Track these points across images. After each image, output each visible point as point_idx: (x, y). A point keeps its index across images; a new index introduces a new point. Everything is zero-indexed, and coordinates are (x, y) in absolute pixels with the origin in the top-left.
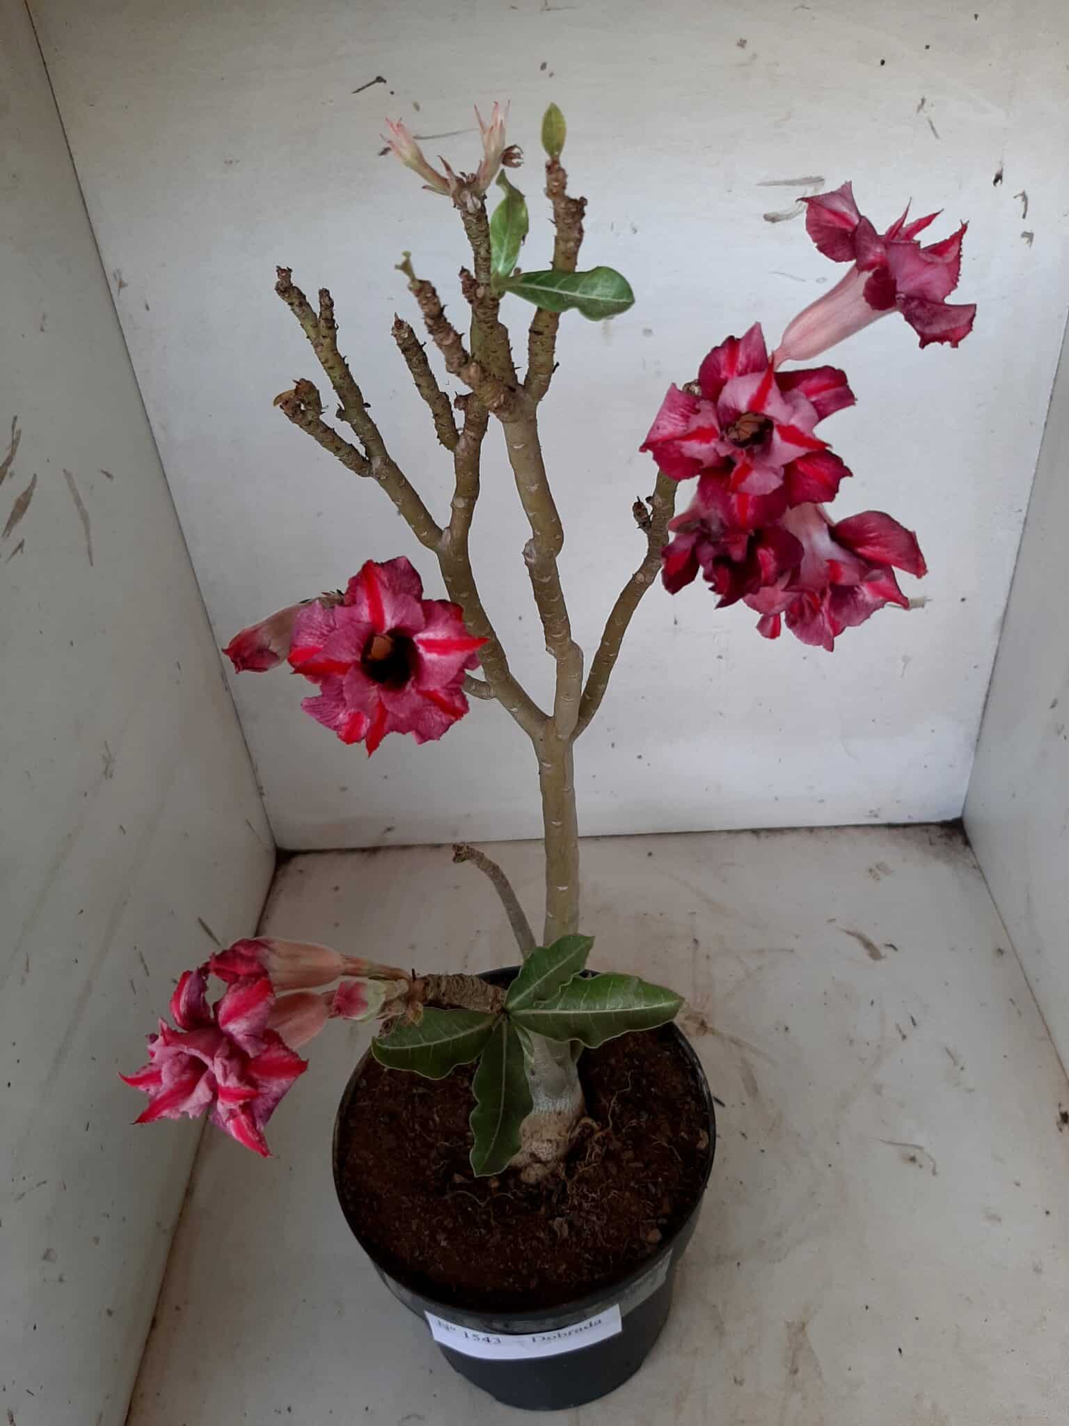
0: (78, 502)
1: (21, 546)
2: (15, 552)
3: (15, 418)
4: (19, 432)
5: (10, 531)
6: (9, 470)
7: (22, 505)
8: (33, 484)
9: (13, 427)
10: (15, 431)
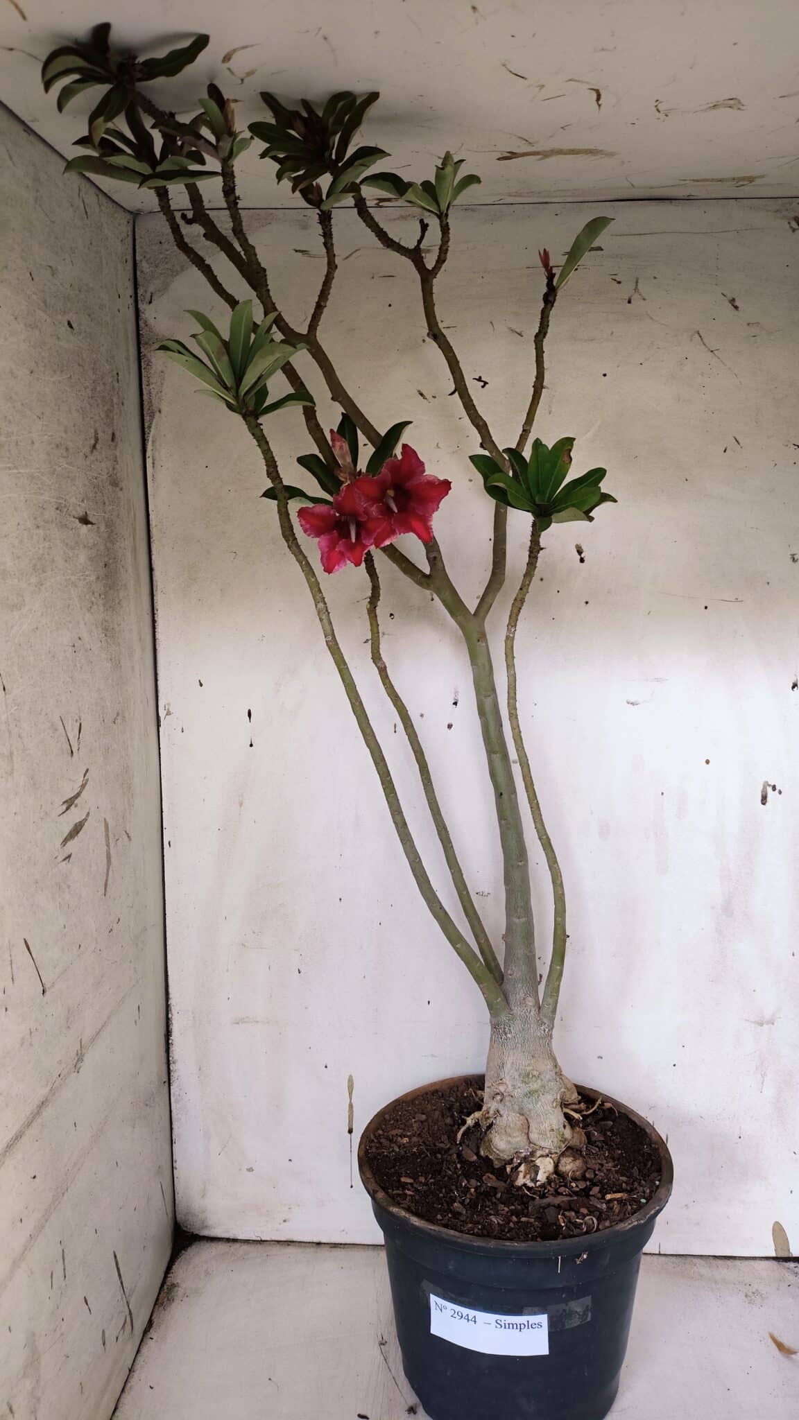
0: (108, 845)
1: (69, 856)
2: (65, 859)
3: (87, 770)
4: (87, 780)
5: (66, 843)
6: (76, 802)
7: (77, 829)
8: (85, 820)
9: (84, 777)
10: (86, 778)
